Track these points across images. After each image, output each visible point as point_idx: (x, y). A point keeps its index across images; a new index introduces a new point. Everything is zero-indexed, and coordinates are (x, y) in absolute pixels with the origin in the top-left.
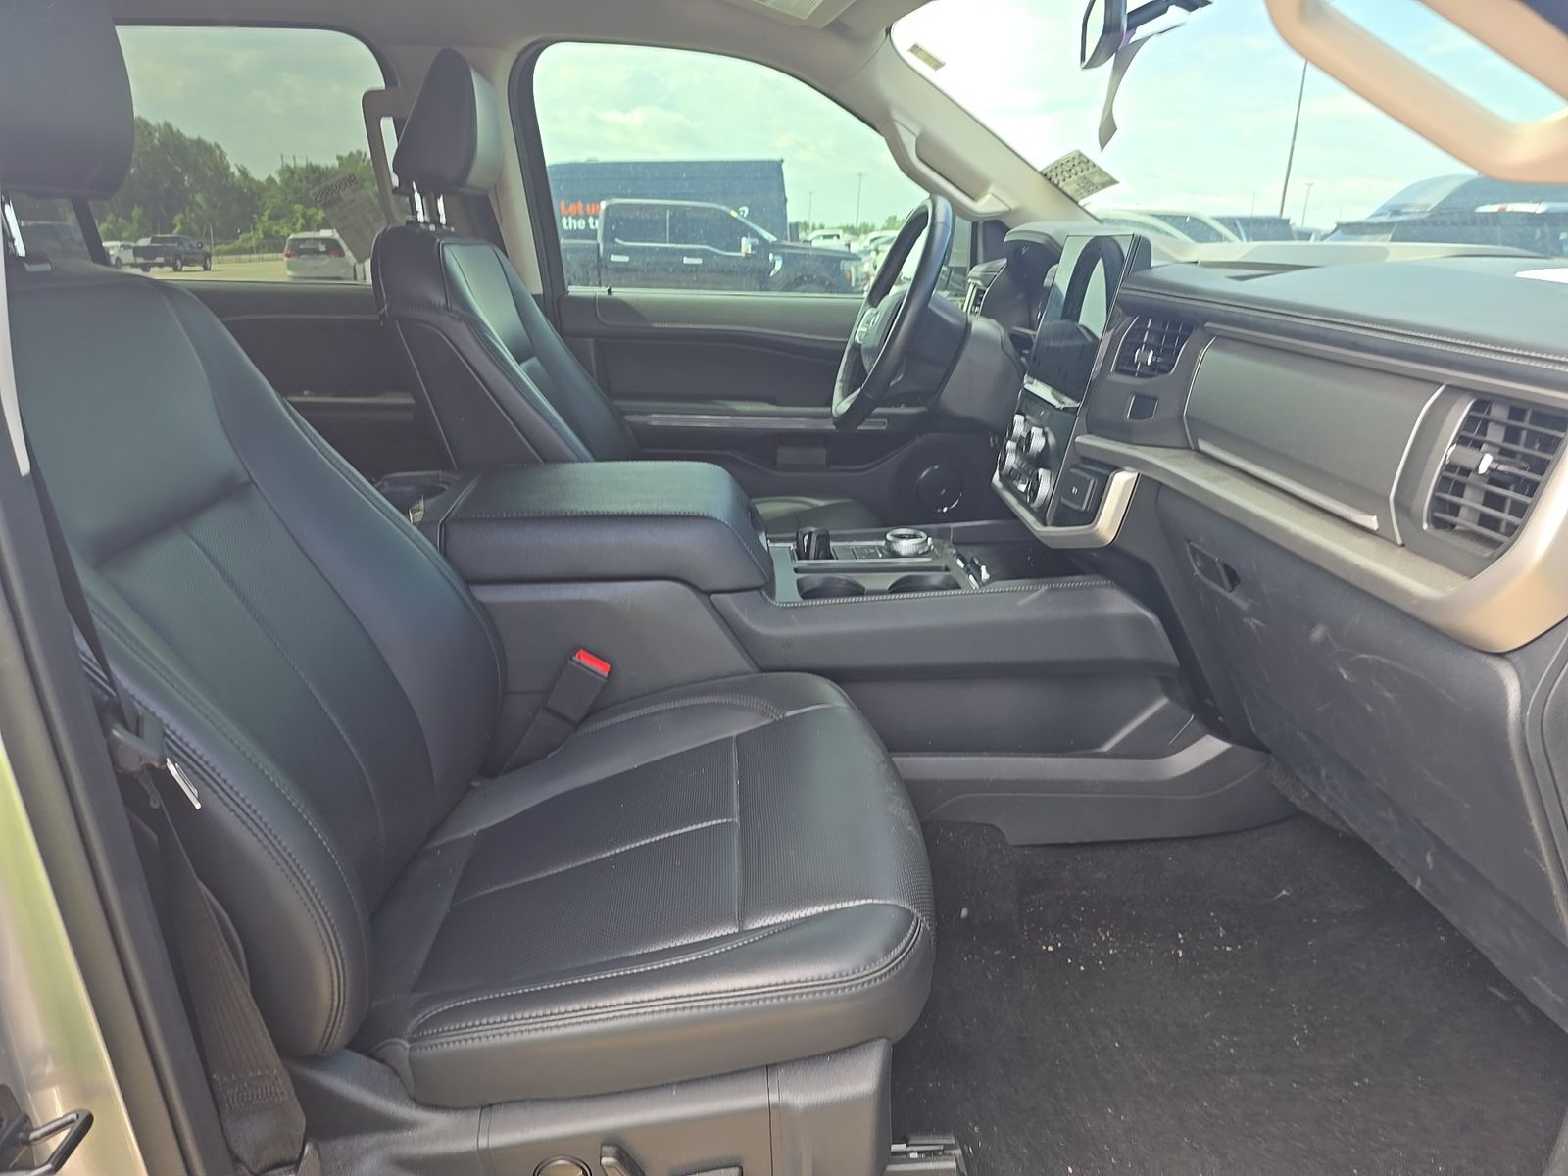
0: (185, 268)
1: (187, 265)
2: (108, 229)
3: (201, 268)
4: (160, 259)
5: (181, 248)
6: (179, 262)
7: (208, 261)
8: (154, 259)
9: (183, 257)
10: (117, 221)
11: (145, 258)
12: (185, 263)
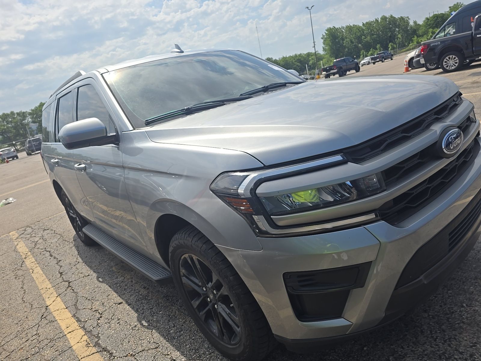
0: (385, 61)
1: (386, 60)
2: (371, 53)
3: (390, 60)
4: (378, 60)
5: (384, 55)
6: (383, 59)
7: (392, 57)
8: (376, 60)
9: (385, 57)
10: (373, 50)
11: (374, 60)
12: (385, 59)
